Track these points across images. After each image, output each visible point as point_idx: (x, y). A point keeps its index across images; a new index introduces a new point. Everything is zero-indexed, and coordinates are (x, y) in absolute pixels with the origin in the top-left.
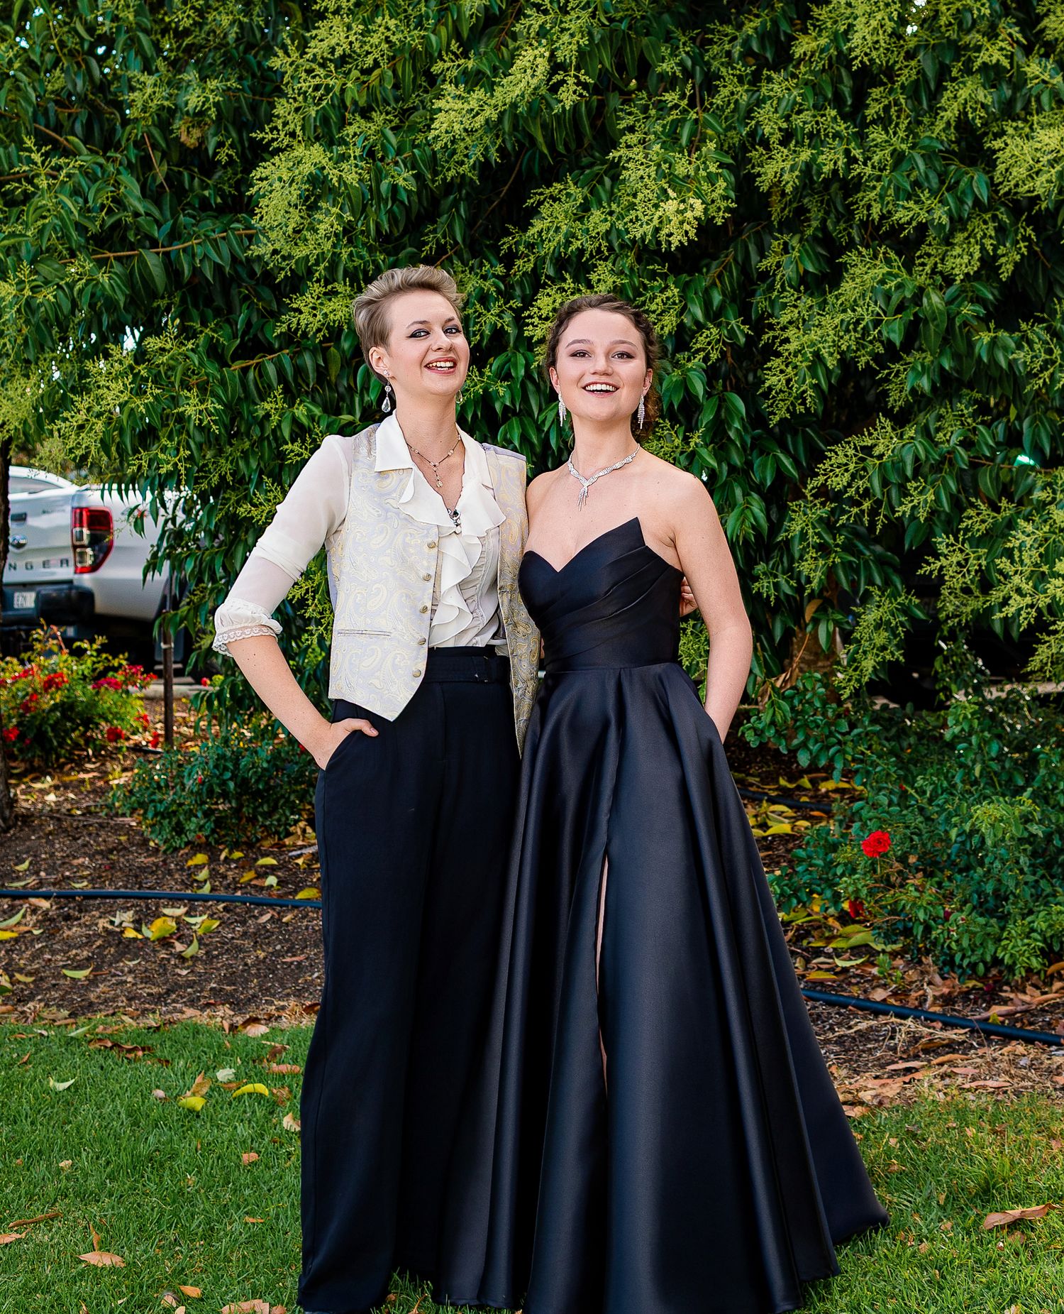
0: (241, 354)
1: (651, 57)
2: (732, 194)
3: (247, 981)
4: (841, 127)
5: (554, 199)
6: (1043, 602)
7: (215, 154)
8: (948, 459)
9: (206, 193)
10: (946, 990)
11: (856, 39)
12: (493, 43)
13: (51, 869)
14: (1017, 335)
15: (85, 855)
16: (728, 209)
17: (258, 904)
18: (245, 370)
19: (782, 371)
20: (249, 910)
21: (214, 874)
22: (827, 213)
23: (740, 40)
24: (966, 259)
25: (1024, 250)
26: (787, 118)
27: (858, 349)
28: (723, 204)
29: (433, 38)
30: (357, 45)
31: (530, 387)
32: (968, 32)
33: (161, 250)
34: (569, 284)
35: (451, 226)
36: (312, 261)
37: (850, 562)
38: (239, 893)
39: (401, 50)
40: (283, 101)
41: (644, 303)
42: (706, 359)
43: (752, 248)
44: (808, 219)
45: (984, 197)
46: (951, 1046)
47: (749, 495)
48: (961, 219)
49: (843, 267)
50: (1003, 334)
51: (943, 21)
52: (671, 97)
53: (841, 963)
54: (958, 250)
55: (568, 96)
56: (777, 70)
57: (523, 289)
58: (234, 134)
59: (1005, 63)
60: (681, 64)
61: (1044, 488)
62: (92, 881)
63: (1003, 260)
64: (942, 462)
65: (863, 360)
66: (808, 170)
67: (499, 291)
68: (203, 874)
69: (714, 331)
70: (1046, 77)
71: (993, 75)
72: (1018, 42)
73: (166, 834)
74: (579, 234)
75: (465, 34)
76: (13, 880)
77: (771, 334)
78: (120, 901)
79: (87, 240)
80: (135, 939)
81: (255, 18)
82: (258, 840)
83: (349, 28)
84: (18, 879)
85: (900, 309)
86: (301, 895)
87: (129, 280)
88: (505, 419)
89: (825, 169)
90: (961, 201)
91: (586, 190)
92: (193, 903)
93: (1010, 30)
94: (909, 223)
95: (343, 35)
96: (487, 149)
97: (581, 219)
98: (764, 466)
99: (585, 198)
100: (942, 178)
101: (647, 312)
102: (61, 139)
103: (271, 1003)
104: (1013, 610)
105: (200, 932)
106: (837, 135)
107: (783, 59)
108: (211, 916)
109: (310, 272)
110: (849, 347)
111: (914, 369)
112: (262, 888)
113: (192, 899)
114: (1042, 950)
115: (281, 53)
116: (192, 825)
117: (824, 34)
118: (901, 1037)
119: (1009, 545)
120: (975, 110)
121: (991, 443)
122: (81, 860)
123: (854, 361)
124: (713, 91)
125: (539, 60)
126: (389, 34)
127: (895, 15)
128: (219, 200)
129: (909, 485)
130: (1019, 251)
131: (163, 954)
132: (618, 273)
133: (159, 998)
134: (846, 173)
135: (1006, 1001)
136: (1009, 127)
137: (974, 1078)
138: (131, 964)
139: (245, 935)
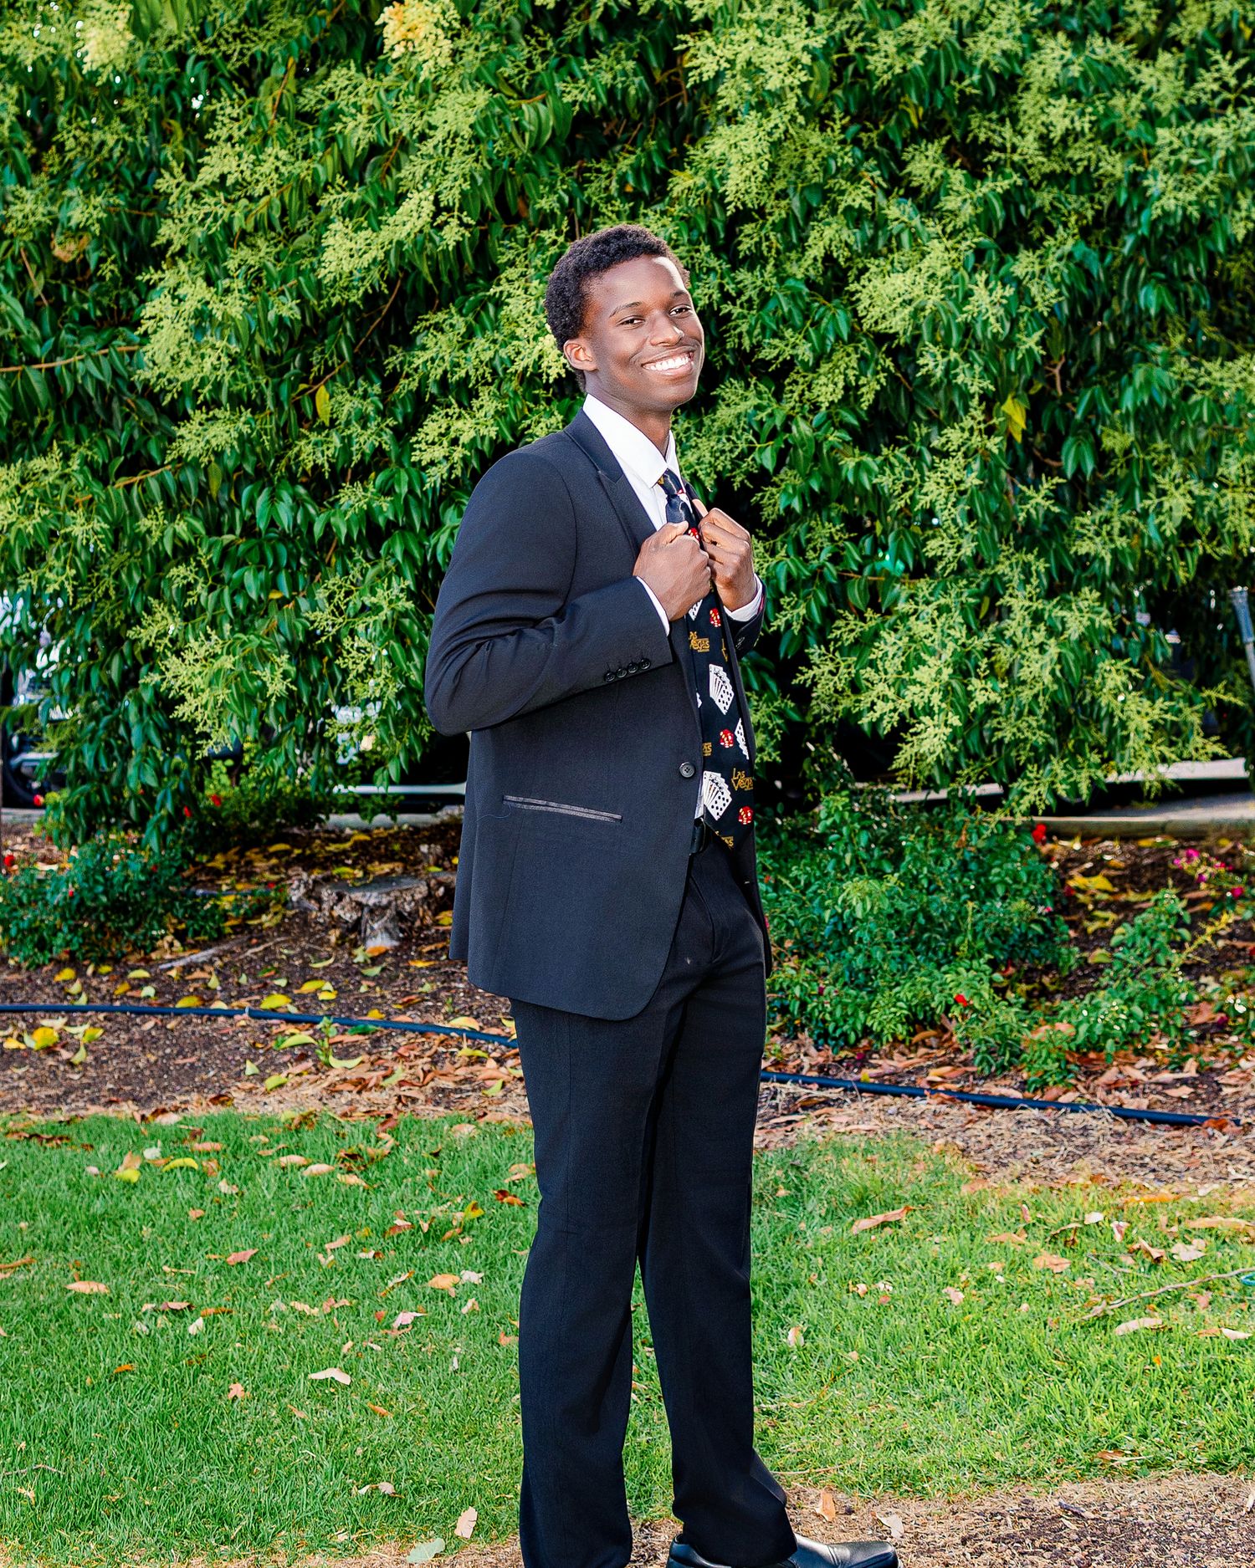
0: (125, 471)
1: (532, 193)
3: (142, 1081)
4: (714, 262)
5: (438, 327)
6: (903, 707)
7: (97, 268)
8: (818, 574)
9: (85, 306)
10: (821, 1060)
12: (378, 173)
14: (880, 459)
17: (139, 1013)
18: (128, 487)
20: (131, 1019)
21: (87, 987)
23: (615, 178)
24: (831, 387)
25: (883, 381)
27: (733, 470)
29: (320, 169)
30: (247, 173)
31: (412, 501)
32: (834, 177)
33: (44, 366)
34: (454, 410)
35: (338, 347)
38: (117, 1003)
39: (289, 179)
40: (169, 221)
41: (529, 427)
45: (845, 332)
46: (827, 1102)
48: (823, 350)
49: (720, 397)
50: (867, 459)
51: (809, 169)
52: (548, 234)
54: (823, 380)
55: (451, 237)
56: (650, 206)
58: (116, 250)
59: (867, 205)
60: (560, 200)
61: (907, 601)
63: (864, 390)
64: (813, 577)
65: (739, 479)
67: (378, 412)
68: (76, 988)
70: (905, 218)
71: (856, 217)
72: (879, 185)
73: (29, 950)
74: (462, 361)
75: (350, 163)
80: (18, 1050)
81: (139, 138)
82: (124, 955)
83: (240, 155)
85: (772, 436)
86: (181, 1004)
87: (12, 395)
88: (389, 534)
90: (823, 337)
91: (470, 318)
92: (72, 1014)
93: (872, 173)
94: (776, 359)
95: (235, 164)
97: (464, 348)
99: (469, 327)
100: (806, 313)
101: (531, 436)
103: (174, 1098)
104: (877, 715)
105: (85, 1040)
106: (711, 270)
108: (92, 1026)
109: (196, 394)
110: (724, 468)
111: (783, 491)
112: (139, 999)
113: (69, 1011)
114: (907, 1017)
115: (167, 175)
116: (61, 941)
117: (701, 173)
118: (781, 1099)
119: (872, 656)
120: (838, 248)
121: (857, 558)
125: (424, 203)
126: (279, 164)
127: (766, 165)
128: (99, 313)
129: (782, 601)
130: (878, 381)
131: (50, 1062)
132: (501, 397)
133: (58, 1099)
134: (719, 310)
135: (875, 1067)
136: (873, 265)
137: (848, 1124)
138: (21, 1071)
139: (130, 1041)
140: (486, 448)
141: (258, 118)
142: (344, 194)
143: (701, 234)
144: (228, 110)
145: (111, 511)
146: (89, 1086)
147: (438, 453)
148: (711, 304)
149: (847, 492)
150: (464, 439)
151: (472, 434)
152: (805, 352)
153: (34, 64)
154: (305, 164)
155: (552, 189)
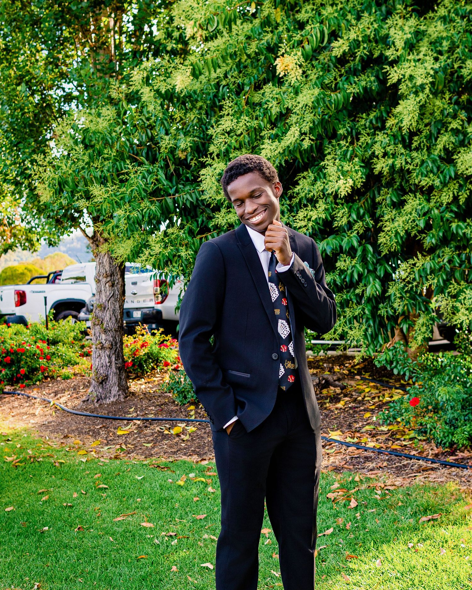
0: (200, 233)
1: (337, 128)
2: (364, 177)
3: (204, 448)
4: (403, 151)
5: (304, 178)
8: (443, 267)
9: (188, 175)
11: (404, 123)
12: (282, 124)
13: (142, 410)
14: (465, 224)
15: (153, 406)
16: (362, 182)
18: (201, 239)
19: (385, 237)
20: (207, 425)
21: (196, 413)
22: (402, 180)
23: (368, 120)
24: (448, 197)
25: (468, 194)
26: (384, 148)
27: (412, 229)
28: (361, 180)
29: (262, 123)
30: (235, 127)
32: (446, 117)
33: (172, 197)
34: (309, 208)
36: (222, 201)
37: (413, 303)
38: (204, 419)
39: (250, 128)
40: (213, 145)
41: (335, 214)
42: (358, 233)
43: (376, 193)
44: (396, 182)
45: (453, 175)
46: (431, 469)
47: (375, 280)
48: (445, 182)
49: (405, 201)
50: (460, 224)
51: (436, 114)
52: (343, 143)
53: (404, 443)
54: (444, 194)
55: (306, 144)
56: (380, 131)
57: (297, 208)
58: (196, 155)
59: (460, 128)
60: (347, 130)
62: (155, 415)
63: (461, 197)
64: (441, 269)
65: (414, 232)
66: (393, 166)
68: (192, 413)
69: (361, 223)
71: (455, 132)
72: (465, 119)
73: (181, 399)
74: (312, 190)
75: (273, 121)
76: (128, 414)
77: (381, 223)
78: (164, 421)
79: (147, 194)
80: (168, 434)
83: (232, 120)
84: (130, 414)
85: (425, 214)
87: (161, 208)
89: (398, 166)
90: (445, 177)
91: (316, 174)
92: (188, 422)
94: (426, 185)
95: (230, 123)
96: (281, 160)
97: (313, 185)
98: (380, 270)
99: (315, 177)
100: (438, 168)
101: (337, 217)
102: (138, 158)
105: (190, 432)
106: (402, 154)
107: (383, 128)
108: (194, 427)
109: (222, 204)
110: (408, 228)
111: (430, 236)
113: (188, 421)
114: (468, 438)
115: (211, 128)
116: (189, 396)
118: (415, 467)
120: (449, 144)
121: (459, 261)
122: (151, 408)
123: (410, 234)
124: (358, 139)
125: (296, 132)
126: (246, 122)
128: (192, 178)
129: (428, 277)
130: (466, 194)
131: (177, 439)
132: (326, 203)
133: (174, 453)
134: (405, 167)
135: (456, 455)
136: (462, 150)
137: (435, 478)
138: (166, 442)
139: (205, 433)
140: (321, 222)
141: (239, 106)
142: (270, 131)
143: (399, 141)
144: (228, 104)
145: (194, 246)
146: (185, 449)
147: (303, 223)
148: (401, 167)
149: (454, 236)
150: (313, 219)
151: (316, 216)
152: (437, 183)
153: (166, 92)
154: (256, 122)
155: (344, 126)
